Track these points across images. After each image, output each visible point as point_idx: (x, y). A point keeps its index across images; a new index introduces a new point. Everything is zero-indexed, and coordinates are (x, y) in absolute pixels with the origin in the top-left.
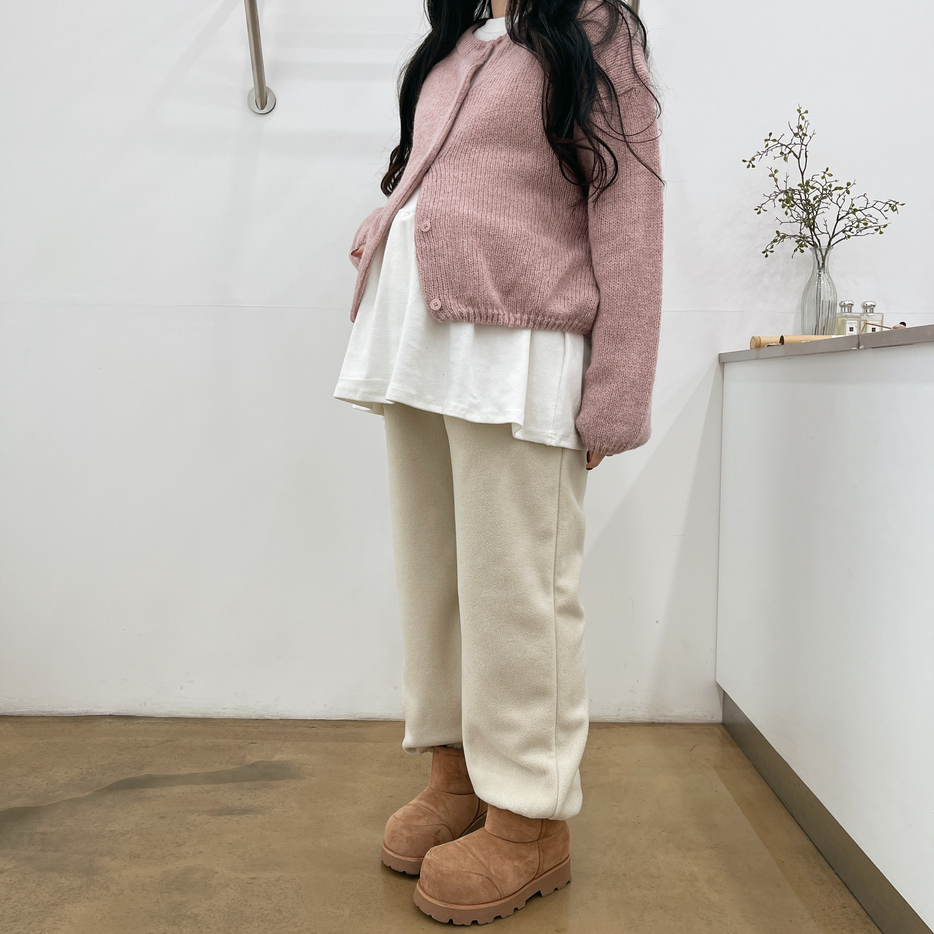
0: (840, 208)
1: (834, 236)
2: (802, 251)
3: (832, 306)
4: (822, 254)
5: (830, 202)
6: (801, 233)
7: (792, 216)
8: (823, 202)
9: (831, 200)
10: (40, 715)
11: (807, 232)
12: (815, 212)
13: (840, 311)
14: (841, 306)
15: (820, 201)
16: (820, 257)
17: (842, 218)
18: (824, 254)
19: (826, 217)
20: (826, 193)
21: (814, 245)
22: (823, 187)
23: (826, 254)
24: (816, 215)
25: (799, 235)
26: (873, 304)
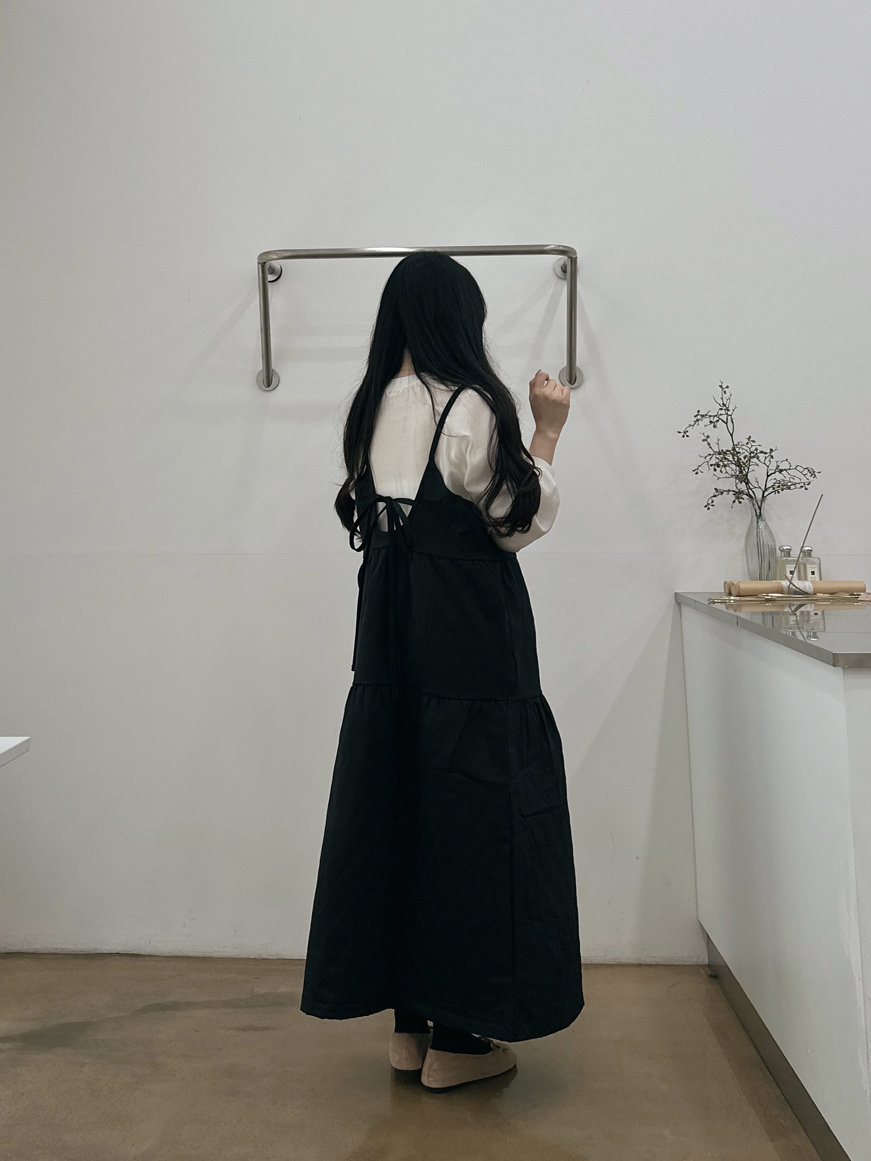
0: (768, 467)
1: (766, 490)
2: (740, 502)
3: (773, 551)
4: (758, 505)
5: (758, 462)
6: (737, 488)
7: (727, 473)
8: (752, 462)
9: (759, 461)
10: (53, 952)
11: (743, 486)
12: (746, 470)
13: (780, 555)
14: (781, 551)
15: (750, 460)
16: (756, 507)
17: (771, 474)
18: (760, 505)
19: (757, 474)
20: (754, 455)
21: (751, 496)
22: (750, 449)
23: (761, 504)
24: (748, 472)
25: (735, 489)
26: (810, 548)
